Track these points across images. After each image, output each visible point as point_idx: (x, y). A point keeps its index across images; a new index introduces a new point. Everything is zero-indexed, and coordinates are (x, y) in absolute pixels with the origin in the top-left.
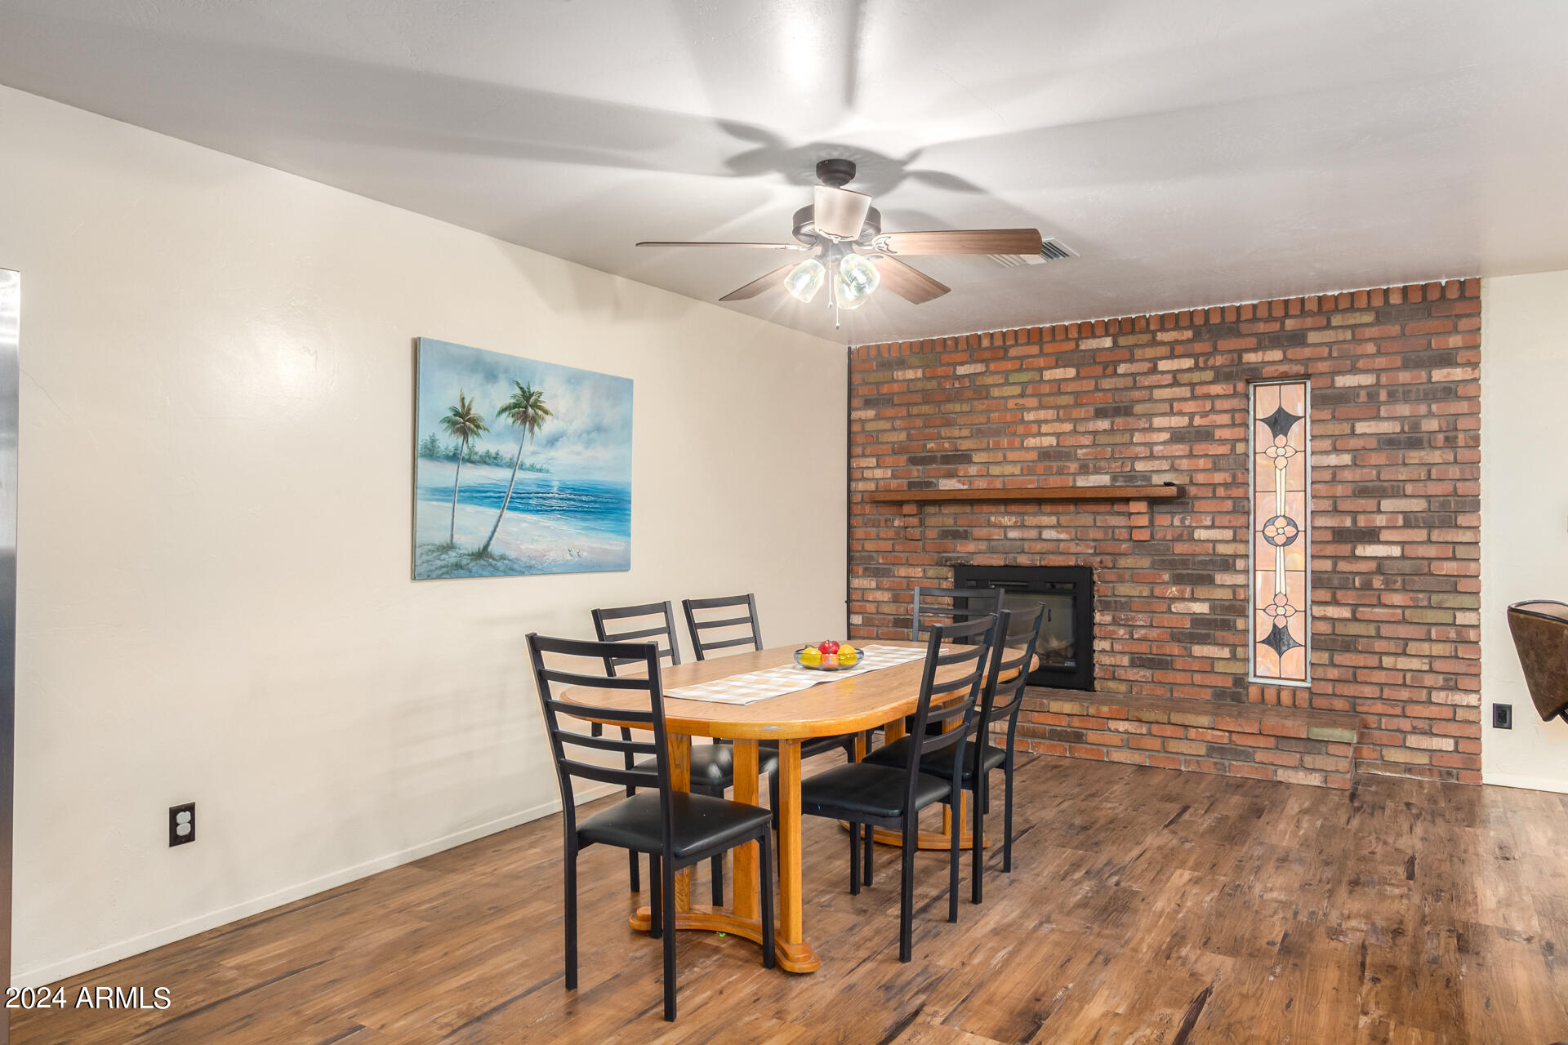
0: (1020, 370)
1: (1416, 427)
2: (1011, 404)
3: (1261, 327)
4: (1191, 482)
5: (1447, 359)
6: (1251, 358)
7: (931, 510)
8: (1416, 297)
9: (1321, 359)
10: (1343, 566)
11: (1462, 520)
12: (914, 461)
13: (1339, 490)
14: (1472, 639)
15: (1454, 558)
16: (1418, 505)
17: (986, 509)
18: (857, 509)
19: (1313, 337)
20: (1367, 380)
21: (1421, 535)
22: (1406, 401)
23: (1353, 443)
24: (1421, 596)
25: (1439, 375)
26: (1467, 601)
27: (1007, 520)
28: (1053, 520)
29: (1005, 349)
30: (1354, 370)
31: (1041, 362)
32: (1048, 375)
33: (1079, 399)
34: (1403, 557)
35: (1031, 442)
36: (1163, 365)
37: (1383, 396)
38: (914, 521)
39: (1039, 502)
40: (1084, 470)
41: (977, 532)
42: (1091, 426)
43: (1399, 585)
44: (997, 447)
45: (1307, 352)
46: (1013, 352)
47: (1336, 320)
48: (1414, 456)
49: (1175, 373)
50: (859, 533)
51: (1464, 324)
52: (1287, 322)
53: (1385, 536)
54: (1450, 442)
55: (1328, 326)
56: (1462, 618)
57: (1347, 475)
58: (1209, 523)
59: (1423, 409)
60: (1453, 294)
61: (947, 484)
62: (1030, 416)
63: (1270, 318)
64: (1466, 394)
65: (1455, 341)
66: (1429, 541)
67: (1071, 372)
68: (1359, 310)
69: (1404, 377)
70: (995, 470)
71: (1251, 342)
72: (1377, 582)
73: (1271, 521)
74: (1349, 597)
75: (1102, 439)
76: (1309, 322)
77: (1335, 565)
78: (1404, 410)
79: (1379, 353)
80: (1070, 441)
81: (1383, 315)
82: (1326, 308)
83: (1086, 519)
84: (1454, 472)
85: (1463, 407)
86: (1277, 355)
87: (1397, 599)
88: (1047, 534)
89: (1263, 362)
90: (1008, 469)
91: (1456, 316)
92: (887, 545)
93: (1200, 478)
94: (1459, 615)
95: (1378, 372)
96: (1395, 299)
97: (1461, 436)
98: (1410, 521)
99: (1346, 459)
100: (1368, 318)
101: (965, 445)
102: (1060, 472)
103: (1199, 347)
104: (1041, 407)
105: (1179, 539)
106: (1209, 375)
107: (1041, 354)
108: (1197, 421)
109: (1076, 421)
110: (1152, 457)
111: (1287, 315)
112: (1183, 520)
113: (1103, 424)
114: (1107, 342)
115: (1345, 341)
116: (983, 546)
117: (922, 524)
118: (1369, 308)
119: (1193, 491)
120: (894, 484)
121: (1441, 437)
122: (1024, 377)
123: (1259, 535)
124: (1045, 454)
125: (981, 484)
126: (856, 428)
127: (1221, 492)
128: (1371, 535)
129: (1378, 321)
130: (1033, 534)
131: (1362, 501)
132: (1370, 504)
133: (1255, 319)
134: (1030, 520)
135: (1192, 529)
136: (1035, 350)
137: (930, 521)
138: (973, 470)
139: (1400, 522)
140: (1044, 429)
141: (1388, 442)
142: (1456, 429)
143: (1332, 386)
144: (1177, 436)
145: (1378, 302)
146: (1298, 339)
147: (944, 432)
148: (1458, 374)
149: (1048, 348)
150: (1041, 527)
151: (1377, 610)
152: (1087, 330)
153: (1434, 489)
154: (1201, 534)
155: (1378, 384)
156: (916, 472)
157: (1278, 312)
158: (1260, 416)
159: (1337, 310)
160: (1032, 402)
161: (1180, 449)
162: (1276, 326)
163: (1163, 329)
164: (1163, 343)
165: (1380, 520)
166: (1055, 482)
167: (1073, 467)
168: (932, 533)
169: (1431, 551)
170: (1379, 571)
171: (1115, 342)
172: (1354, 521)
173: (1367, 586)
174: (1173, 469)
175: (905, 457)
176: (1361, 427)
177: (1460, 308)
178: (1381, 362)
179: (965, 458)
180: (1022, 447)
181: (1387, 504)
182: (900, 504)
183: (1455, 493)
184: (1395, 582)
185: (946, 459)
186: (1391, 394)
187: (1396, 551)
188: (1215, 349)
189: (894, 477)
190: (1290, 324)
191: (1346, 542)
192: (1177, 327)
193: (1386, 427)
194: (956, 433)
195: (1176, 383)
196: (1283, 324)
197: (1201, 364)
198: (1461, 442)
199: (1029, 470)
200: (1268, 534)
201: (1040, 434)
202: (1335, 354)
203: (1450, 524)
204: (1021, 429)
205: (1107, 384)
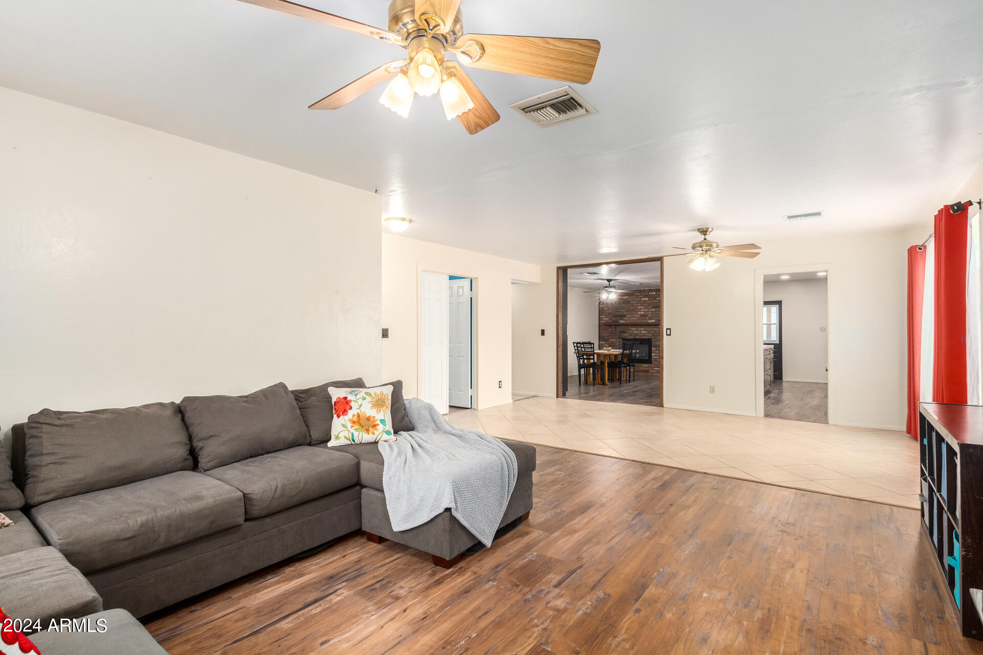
0: (637, 298)
2: (635, 305)
7: (617, 327)
12: (614, 316)
17: (629, 327)
18: (601, 327)
27: (634, 329)
28: (643, 329)
29: (634, 294)
31: (641, 297)
32: (643, 299)
33: (649, 304)
35: (639, 313)
38: (614, 329)
39: (641, 325)
40: (650, 319)
41: (629, 332)
42: (651, 310)
44: (632, 314)
46: (635, 294)
50: (601, 332)
61: (621, 322)
62: (639, 308)
67: (647, 299)
70: (631, 319)
75: (654, 313)
80: (646, 313)
83: (650, 329)
88: (643, 332)
90: (634, 319)
92: (608, 334)
101: (625, 313)
102: (645, 319)
104: (641, 306)
107: (641, 295)
109: (648, 309)
113: (654, 310)
114: (654, 293)
116: (629, 334)
117: (616, 329)
120: (609, 321)
122: (637, 299)
124: (642, 315)
125: (628, 321)
126: (600, 309)
130: (639, 332)
134: (639, 329)
136: (640, 294)
137: (617, 329)
138: (627, 319)
140: (642, 310)
147: (621, 310)
149: (643, 294)
150: (641, 331)
152: (651, 291)
156: (614, 319)
160: (639, 305)
166: (644, 321)
167: (648, 318)
168: (618, 332)
171: (656, 293)
175: (611, 316)
179: (625, 316)
180: (637, 314)
182: (611, 326)
185: (621, 316)
189: (609, 320)
194: (623, 311)
199: (638, 319)
201: (641, 311)
204: (637, 310)
205: (655, 301)
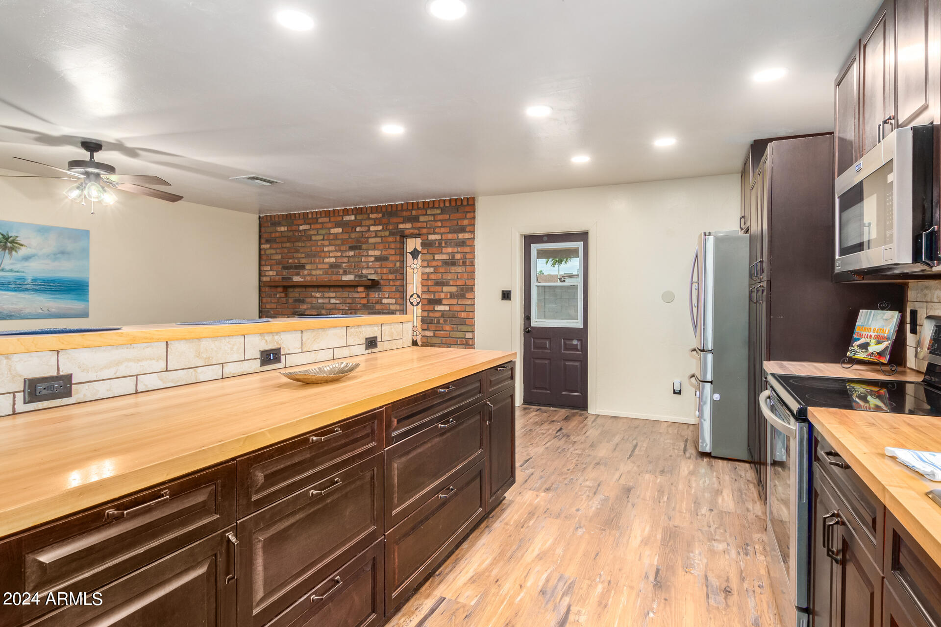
0: (322, 228)
1: (453, 257)
2: (319, 243)
3: (405, 214)
4: (382, 279)
5: (463, 230)
6: (401, 226)
7: (291, 290)
8: (453, 204)
9: (424, 228)
10: (431, 314)
11: (468, 295)
12: (285, 268)
13: (430, 283)
14: (470, 344)
15: (465, 311)
16: (454, 289)
17: (310, 289)
18: (263, 289)
19: (422, 219)
20: (438, 237)
21: (454, 301)
22: (451, 247)
23: (434, 263)
24: (455, 326)
25: (461, 236)
26: (469, 328)
27: (318, 295)
28: (333, 295)
29: (317, 219)
30: (434, 233)
31: (330, 225)
32: (333, 231)
33: (344, 242)
34: (449, 310)
35: (326, 260)
36: (372, 228)
37: (443, 245)
38: (283, 295)
39: (330, 287)
40: (345, 273)
41: (308, 300)
42: (347, 254)
43: (448, 322)
44: (315, 263)
45: (419, 225)
46: (320, 220)
47: (429, 212)
48: (453, 269)
49: (376, 232)
50: (264, 300)
51: (468, 215)
52: (413, 211)
53: (444, 302)
54: (464, 263)
55: (426, 214)
56: (469, 335)
57: (432, 276)
58: (387, 296)
59: (455, 250)
60: (465, 203)
61: (297, 279)
62: (326, 249)
63: (407, 210)
64: (468, 245)
65: (466, 222)
66: (458, 304)
67: (340, 230)
68: (436, 208)
69: (450, 236)
70: (314, 273)
71: (401, 219)
72: (441, 322)
73: (412, 296)
74: (432, 327)
75: (352, 260)
76: (420, 212)
77: (428, 314)
78: (450, 250)
79: (442, 226)
80: (340, 260)
81: (443, 211)
82: (426, 206)
83: (345, 294)
84: (465, 276)
85: (467, 249)
86: (409, 225)
87: (447, 328)
88: (333, 301)
89: (405, 228)
90: (318, 272)
91: (467, 212)
92: (274, 306)
93: (385, 277)
94: (466, 334)
95: (442, 234)
96: (447, 204)
97: (467, 261)
98: (452, 296)
99: (432, 270)
100: (439, 211)
101: (303, 261)
102: (337, 274)
103: (385, 221)
104: (330, 245)
105: (377, 303)
106: (387, 233)
107: (330, 221)
108: (384, 253)
109: (342, 252)
110: (368, 268)
111: (413, 209)
112: (379, 295)
113: (352, 253)
114: (353, 218)
115: (431, 221)
116: (309, 306)
117: (286, 296)
118: (439, 207)
119: (381, 282)
120: (277, 278)
121: (461, 261)
122: (324, 232)
123: (408, 301)
124: (332, 266)
125: (308, 278)
126: (262, 252)
127: (391, 283)
128: (439, 302)
129: (442, 213)
130: (327, 301)
131: (437, 287)
132: (438, 288)
133: (402, 210)
134: (326, 295)
135: (381, 299)
136: (327, 220)
137: (291, 295)
138: (306, 272)
139: (449, 297)
140: (331, 255)
141: (446, 263)
142: (466, 259)
143: (427, 239)
144: (378, 259)
145: (442, 205)
146: (416, 219)
147: (295, 255)
148: (467, 236)
149: (332, 219)
150: (330, 298)
151: (442, 332)
152: (346, 212)
153: (459, 283)
154: (385, 301)
155: (441, 239)
156: (285, 272)
157: (410, 207)
158: (408, 251)
159: (429, 208)
160: (326, 243)
161: (378, 264)
162: (409, 213)
163: (372, 213)
164: (372, 219)
165: (442, 295)
166: (335, 278)
167: (341, 271)
168: (291, 300)
169: (457, 308)
170: (442, 316)
171: (355, 217)
172: (434, 296)
173: (438, 322)
174: (376, 273)
175: (281, 266)
176: (437, 257)
177: (468, 209)
178: (443, 230)
179: (303, 267)
180: (323, 263)
181: (445, 289)
182: (277, 287)
183: (465, 285)
184: (447, 321)
185: (296, 267)
186: (446, 243)
187: (447, 308)
188: (389, 221)
189: (277, 275)
190: (414, 212)
191: (433, 304)
192: (377, 212)
193: (445, 257)
194: (300, 256)
195: (376, 236)
196: (411, 213)
197: (385, 228)
198: (467, 264)
199: (326, 273)
200: (411, 301)
201: (329, 257)
202: (428, 226)
203: (463, 297)
204: (323, 255)
205: (353, 235)
